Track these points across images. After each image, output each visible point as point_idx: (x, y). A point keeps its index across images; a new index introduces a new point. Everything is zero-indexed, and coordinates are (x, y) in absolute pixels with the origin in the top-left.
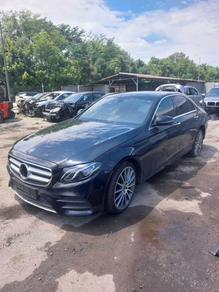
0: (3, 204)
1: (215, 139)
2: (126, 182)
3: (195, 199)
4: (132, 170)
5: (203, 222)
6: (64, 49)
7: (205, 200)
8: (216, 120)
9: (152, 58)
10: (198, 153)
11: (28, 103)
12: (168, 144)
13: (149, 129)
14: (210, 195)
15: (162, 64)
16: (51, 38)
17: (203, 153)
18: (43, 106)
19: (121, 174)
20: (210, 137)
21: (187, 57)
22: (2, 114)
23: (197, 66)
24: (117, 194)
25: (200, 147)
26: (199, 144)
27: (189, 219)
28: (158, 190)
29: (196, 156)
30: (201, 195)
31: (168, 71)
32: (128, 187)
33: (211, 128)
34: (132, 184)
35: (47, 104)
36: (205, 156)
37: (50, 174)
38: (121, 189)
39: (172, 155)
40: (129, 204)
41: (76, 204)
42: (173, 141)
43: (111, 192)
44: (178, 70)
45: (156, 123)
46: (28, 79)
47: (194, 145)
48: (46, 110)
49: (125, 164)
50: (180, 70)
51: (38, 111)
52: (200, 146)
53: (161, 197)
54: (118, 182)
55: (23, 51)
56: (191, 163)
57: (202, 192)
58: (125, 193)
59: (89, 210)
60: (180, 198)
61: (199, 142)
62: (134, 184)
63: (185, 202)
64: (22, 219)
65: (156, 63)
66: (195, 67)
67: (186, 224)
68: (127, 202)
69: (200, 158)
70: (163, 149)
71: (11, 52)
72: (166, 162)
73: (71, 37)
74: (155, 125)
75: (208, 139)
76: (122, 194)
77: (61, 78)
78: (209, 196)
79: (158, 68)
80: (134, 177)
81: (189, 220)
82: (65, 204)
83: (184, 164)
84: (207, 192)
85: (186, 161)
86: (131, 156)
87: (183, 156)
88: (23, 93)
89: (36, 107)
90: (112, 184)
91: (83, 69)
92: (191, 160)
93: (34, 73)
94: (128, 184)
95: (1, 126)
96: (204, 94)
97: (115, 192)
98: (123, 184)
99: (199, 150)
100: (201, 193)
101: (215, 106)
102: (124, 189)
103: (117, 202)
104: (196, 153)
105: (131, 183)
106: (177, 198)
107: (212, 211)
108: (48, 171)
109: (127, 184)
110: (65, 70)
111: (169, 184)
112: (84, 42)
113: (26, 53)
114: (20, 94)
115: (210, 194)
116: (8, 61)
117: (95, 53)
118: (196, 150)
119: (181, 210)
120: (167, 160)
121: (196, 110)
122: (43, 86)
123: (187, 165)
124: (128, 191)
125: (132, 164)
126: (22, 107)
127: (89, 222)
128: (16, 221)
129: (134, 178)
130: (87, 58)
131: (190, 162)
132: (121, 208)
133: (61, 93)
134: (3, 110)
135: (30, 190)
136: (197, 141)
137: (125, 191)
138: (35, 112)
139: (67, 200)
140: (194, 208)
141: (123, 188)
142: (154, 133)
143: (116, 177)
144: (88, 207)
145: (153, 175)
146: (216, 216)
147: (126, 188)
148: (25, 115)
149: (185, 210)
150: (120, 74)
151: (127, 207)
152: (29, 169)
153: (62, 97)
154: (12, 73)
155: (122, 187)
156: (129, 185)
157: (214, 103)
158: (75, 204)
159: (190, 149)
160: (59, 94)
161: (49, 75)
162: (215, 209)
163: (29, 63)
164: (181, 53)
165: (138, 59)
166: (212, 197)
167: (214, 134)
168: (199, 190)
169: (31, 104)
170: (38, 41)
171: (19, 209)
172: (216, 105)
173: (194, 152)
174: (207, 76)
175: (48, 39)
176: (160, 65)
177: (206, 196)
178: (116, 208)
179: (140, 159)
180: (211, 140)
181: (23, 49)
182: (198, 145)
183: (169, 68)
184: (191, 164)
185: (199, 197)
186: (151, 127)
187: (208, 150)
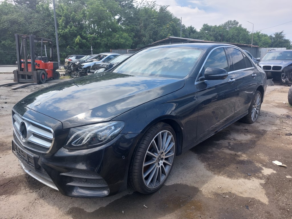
0: (4, 174)
1: (274, 104)
2: (162, 151)
3: (255, 178)
4: (170, 135)
5: (268, 213)
6: (116, 15)
7: (268, 178)
8: (272, 85)
9: (204, 25)
10: (255, 119)
11: (74, 64)
12: (218, 106)
13: (196, 83)
14: (275, 172)
15: (214, 31)
16: (104, 4)
17: (261, 118)
18: (89, 67)
19: (153, 140)
20: (268, 102)
21: (240, 25)
22: (45, 74)
23: (250, 33)
24: (147, 168)
25: (258, 112)
26: (257, 108)
27: (247, 207)
28: (205, 163)
29: (252, 122)
30: (262, 171)
31: (220, 38)
32: (164, 157)
33: (268, 93)
34: (170, 154)
35: (92, 65)
36: (263, 123)
37: (51, 136)
38: (154, 160)
39: (225, 119)
40: (165, 180)
41: (87, 181)
42: (224, 103)
43: (137, 164)
44: (231, 37)
45: (205, 77)
46: (80, 42)
47: (250, 109)
48: (91, 71)
49: (160, 125)
50: (232, 38)
51: (83, 73)
52: (258, 110)
53: (209, 173)
54: (148, 151)
55: (76, 15)
56: (247, 130)
57: (264, 168)
58: (160, 166)
59: (104, 190)
60: (234, 175)
61: (256, 106)
62: (172, 154)
63: (241, 180)
64: (19, 195)
65: (208, 30)
66: (248, 35)
67: (244, 214)
68: (163, 178)
69: (258, 124)
70: (213, 112)
71: (64, 16)
72: (216, 128)
73: (124, 3)
74: (203, 78)
75: (266, 104)
76: (155, 168)
77: (112, 43)
78: (273, 173)
79: (210, 35)
80: (173, 144)
81: (248, 209)
82: (71, 179)
83: (238, 131)
84: (271, 168)
85: (241, 127)
86: (170, 116)
87: (238, 121)
88: (72, 56)
89: (82, 68)
90: (140, 154)
91: (134, 35)
92: (247, 127)
93: (86, 36)
94: (164, 154)
95: (43, 86)
96: (259, 58)
97: (144, 165)
98: (157, 153)
99: (257, 115)
100: (262, 169)
101: (271, 70)
102: (159, 160)
103: (147, 178)
104: (252, 119)
105: (169, 152)
106: (231, 176)
107: (280, 196)
108: (50, 131)
109: (162, 153)
110: (118, 36)
111: (220, 155)
112: (136, 8)
113: (79, 18)
114: (69, 57)
115: (274, 170)
116: (61, 25)
117: (147, 19)
118: (253, 115)
119: (237, 193)
120: (218, 124)
121: (253, 68)
122: (92, 49)
123: (242, 132)
124: (164, 164)
125: (170, 127)
126: (68, 68)
127: (107, 206)
128: (11, 198)
129: (174, 146)
130: (139, 24)
131: (246, 128)
132: (154, 186)
133: (109, 54)
134: (47, 70)
135: (29, 157)
136: (254, 105)
137: (160, 163)
138: (81, 73)
139: (73, 174)
140: (253, 190)
141: (156, 159)
142: (201, 89)
143: (146, 144)
144: (103, 186)
145: (199, 142)
146: (286, 204)
147: (162, 159)
148: (71, 76)
149: (241, 193)
150: (170, 38)
151: (163, 185)
152: (29, 128)
153: (109, 59)
154: (64, 37)
155: (155, 157)
156: (166, 155)
157: (271, 67)
158: (84, 180)
159: (247, 113)
160: (106, 56)
161: (101, 40)
162: (284, 193)
163: (81, 27)
164: (235, 21)
165: (189, 26)
166: (278, 174)
167: (272, 99)
168: (260, 165)
169: (77, 65)
170: (92, 6)
171: (20, 181)
172: (273, 69)
173: (251, 117)
174: (260, 44)
175: (101, 5)
176: (212, 32)
177: (269, 174)
178: (145, 186)
179: (183, 122)
180: (269, 105)
181: (76, 14)
182: (255, 109)
183: (221, 35)
184: (247, 132)
185: (261, 175)
186: (198, 81)
187: (266, 116)
